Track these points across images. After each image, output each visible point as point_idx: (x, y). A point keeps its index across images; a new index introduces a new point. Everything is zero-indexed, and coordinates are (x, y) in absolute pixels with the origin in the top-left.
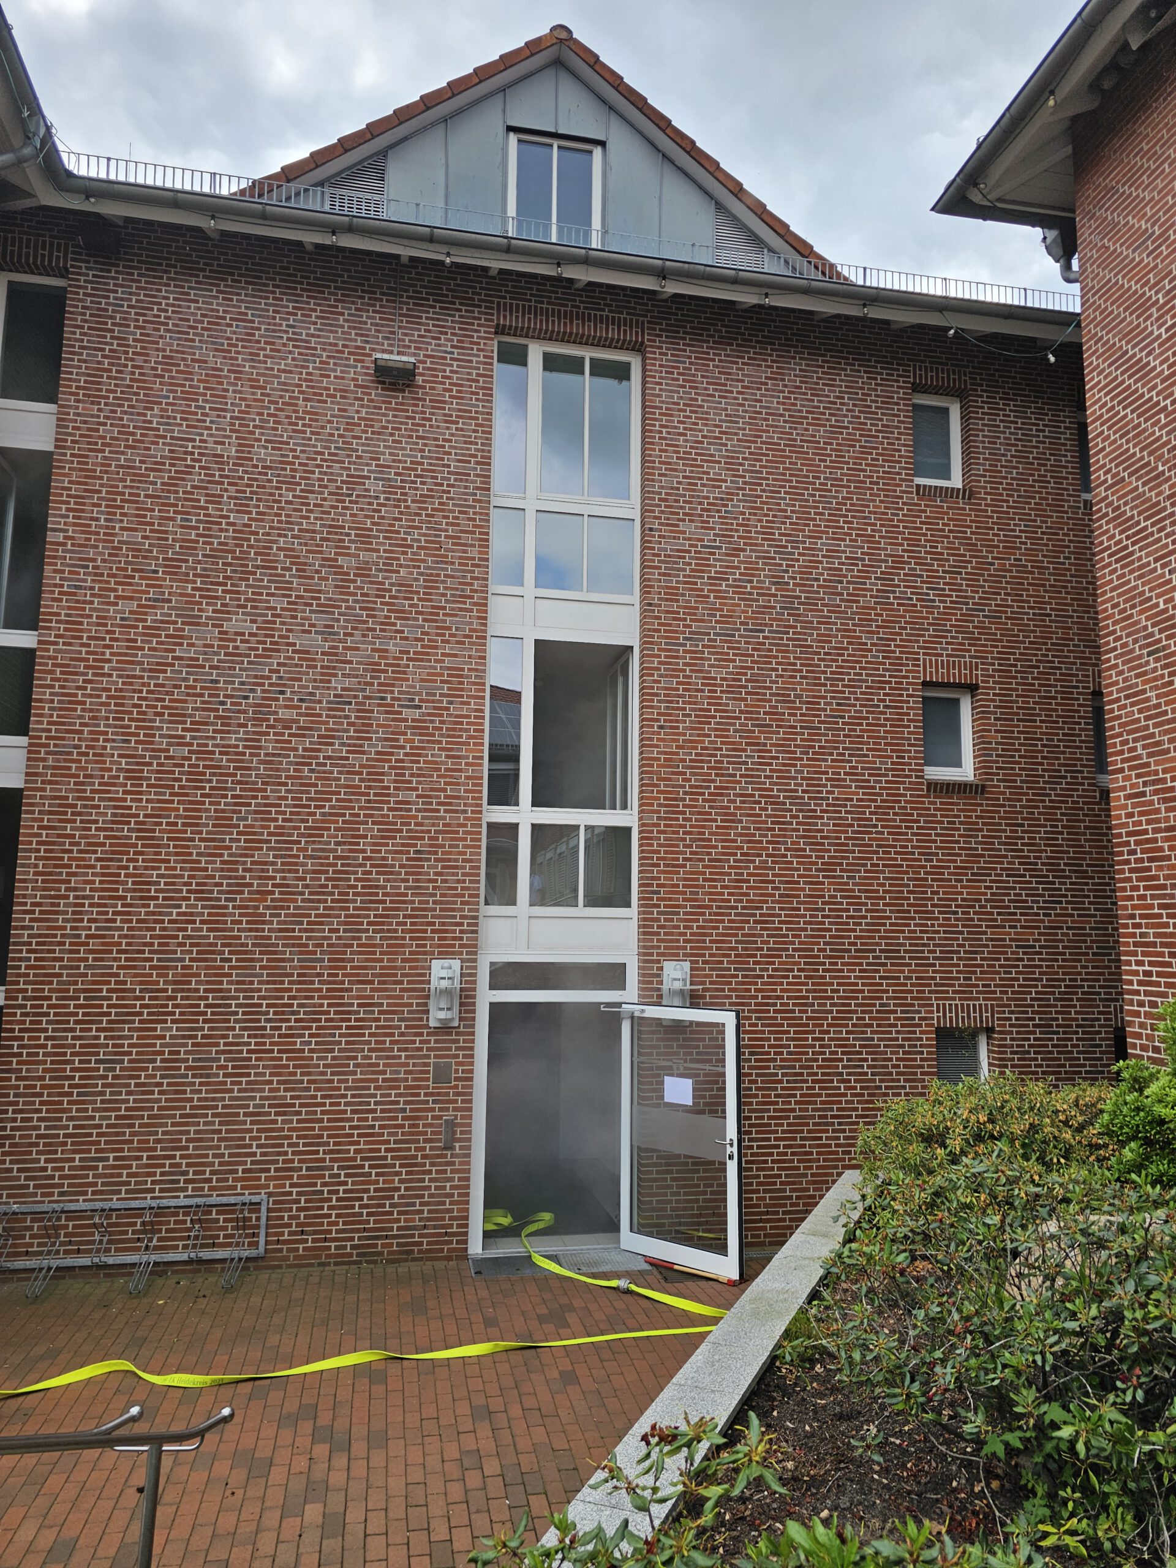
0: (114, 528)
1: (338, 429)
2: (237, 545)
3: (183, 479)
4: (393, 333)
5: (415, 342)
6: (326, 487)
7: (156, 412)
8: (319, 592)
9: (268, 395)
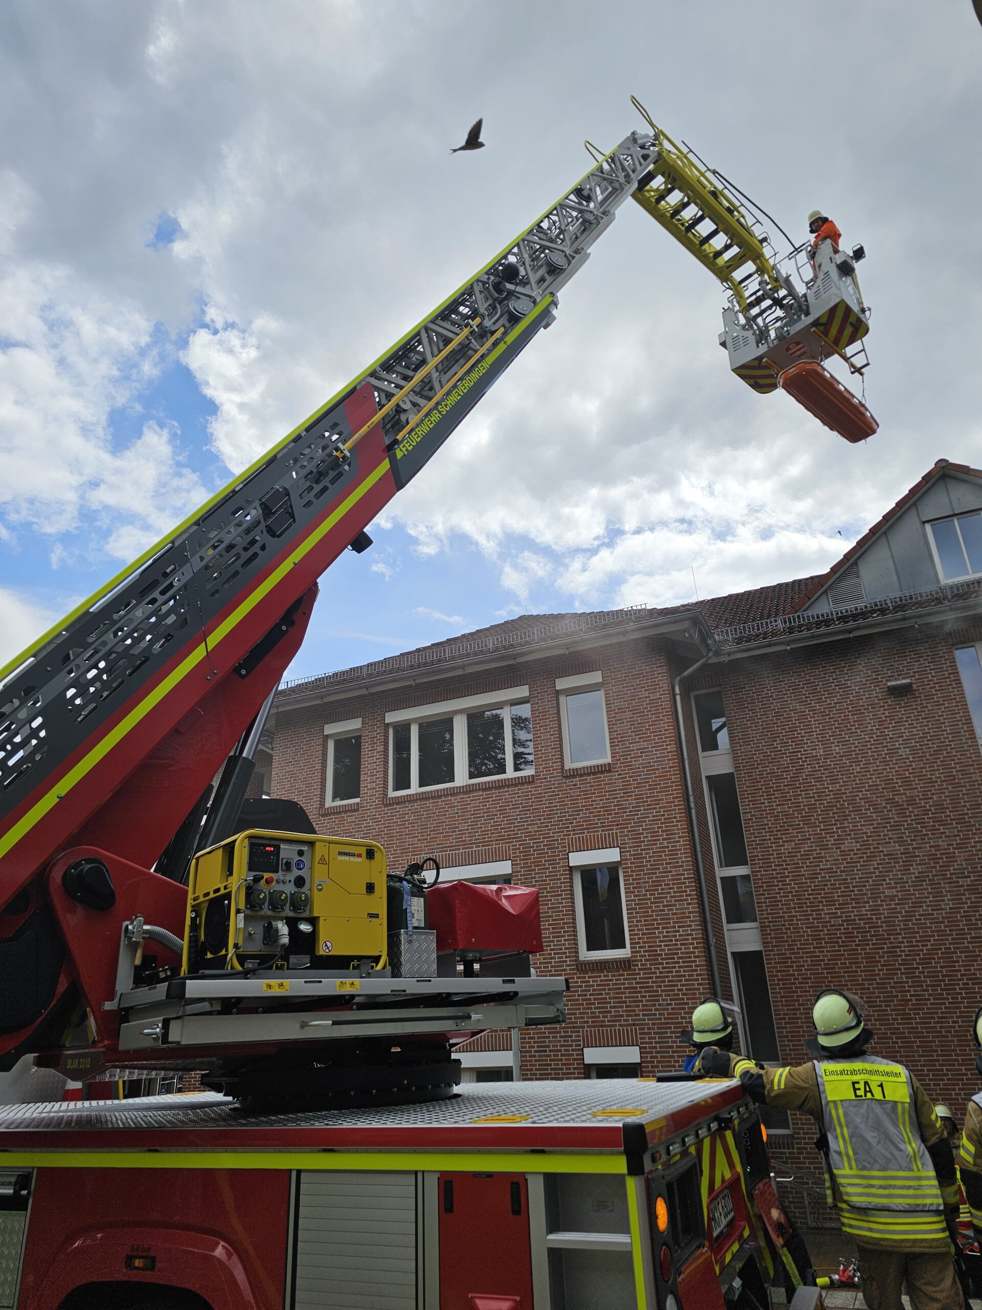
0: (773, 806)
1: (875, 726)
2: (837, 802)
3: (801, 773)
4: (892, 666)
5: (906, 667)
6: (877, 759)
7: (778, 742)
8: (889, 818)
9: (832, 718)
